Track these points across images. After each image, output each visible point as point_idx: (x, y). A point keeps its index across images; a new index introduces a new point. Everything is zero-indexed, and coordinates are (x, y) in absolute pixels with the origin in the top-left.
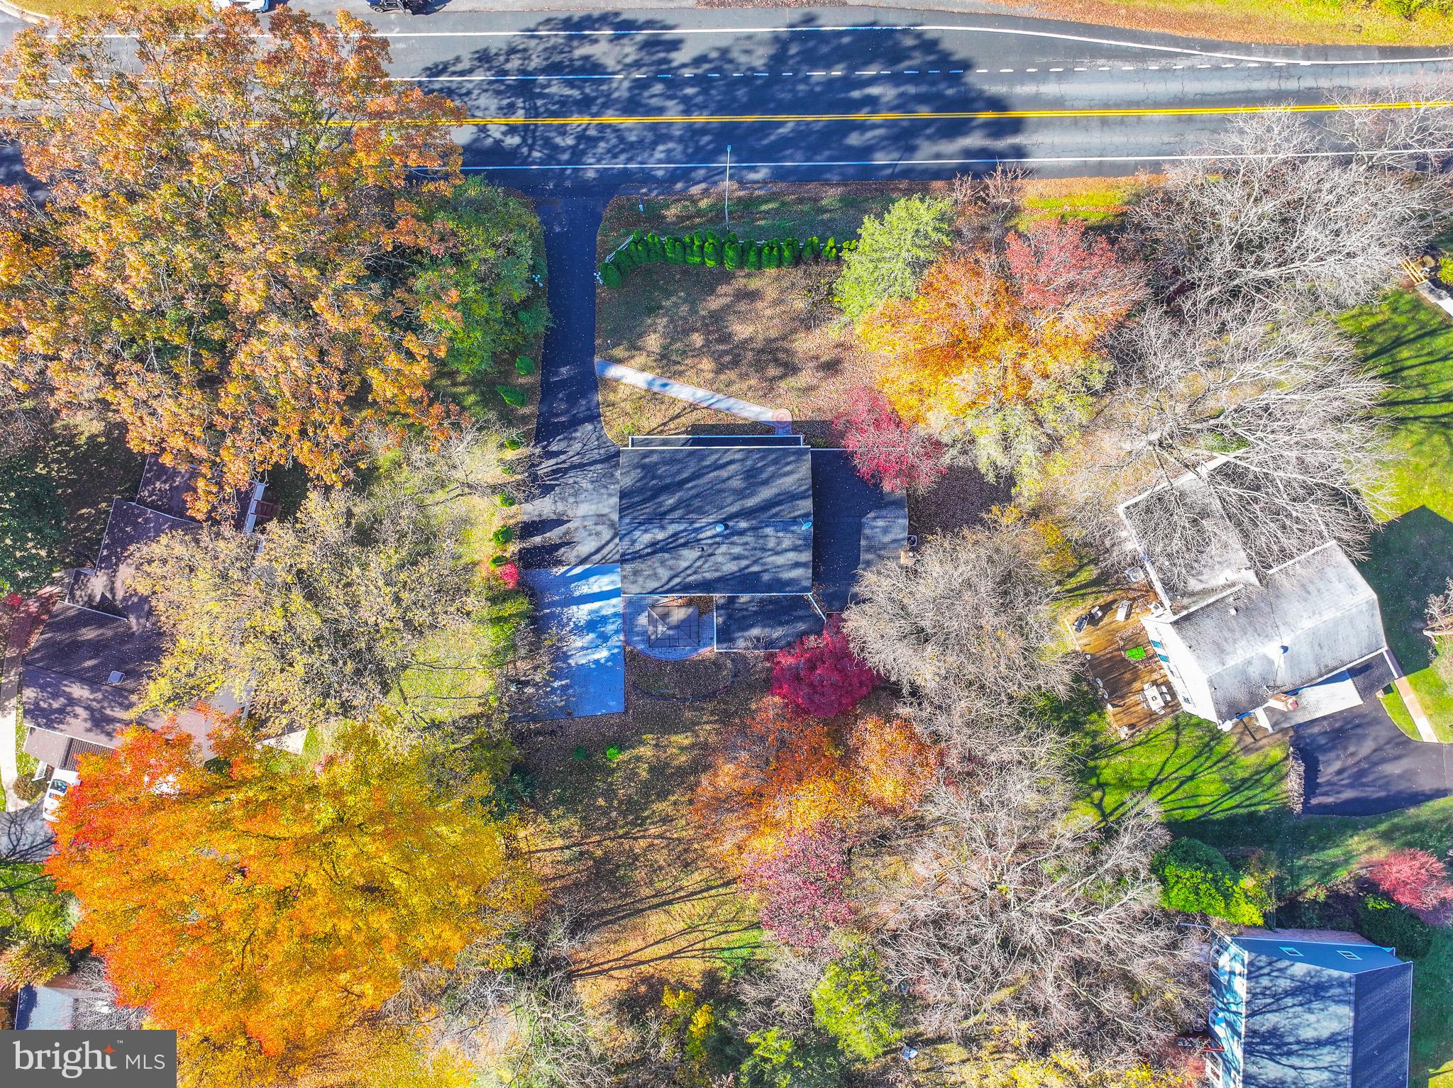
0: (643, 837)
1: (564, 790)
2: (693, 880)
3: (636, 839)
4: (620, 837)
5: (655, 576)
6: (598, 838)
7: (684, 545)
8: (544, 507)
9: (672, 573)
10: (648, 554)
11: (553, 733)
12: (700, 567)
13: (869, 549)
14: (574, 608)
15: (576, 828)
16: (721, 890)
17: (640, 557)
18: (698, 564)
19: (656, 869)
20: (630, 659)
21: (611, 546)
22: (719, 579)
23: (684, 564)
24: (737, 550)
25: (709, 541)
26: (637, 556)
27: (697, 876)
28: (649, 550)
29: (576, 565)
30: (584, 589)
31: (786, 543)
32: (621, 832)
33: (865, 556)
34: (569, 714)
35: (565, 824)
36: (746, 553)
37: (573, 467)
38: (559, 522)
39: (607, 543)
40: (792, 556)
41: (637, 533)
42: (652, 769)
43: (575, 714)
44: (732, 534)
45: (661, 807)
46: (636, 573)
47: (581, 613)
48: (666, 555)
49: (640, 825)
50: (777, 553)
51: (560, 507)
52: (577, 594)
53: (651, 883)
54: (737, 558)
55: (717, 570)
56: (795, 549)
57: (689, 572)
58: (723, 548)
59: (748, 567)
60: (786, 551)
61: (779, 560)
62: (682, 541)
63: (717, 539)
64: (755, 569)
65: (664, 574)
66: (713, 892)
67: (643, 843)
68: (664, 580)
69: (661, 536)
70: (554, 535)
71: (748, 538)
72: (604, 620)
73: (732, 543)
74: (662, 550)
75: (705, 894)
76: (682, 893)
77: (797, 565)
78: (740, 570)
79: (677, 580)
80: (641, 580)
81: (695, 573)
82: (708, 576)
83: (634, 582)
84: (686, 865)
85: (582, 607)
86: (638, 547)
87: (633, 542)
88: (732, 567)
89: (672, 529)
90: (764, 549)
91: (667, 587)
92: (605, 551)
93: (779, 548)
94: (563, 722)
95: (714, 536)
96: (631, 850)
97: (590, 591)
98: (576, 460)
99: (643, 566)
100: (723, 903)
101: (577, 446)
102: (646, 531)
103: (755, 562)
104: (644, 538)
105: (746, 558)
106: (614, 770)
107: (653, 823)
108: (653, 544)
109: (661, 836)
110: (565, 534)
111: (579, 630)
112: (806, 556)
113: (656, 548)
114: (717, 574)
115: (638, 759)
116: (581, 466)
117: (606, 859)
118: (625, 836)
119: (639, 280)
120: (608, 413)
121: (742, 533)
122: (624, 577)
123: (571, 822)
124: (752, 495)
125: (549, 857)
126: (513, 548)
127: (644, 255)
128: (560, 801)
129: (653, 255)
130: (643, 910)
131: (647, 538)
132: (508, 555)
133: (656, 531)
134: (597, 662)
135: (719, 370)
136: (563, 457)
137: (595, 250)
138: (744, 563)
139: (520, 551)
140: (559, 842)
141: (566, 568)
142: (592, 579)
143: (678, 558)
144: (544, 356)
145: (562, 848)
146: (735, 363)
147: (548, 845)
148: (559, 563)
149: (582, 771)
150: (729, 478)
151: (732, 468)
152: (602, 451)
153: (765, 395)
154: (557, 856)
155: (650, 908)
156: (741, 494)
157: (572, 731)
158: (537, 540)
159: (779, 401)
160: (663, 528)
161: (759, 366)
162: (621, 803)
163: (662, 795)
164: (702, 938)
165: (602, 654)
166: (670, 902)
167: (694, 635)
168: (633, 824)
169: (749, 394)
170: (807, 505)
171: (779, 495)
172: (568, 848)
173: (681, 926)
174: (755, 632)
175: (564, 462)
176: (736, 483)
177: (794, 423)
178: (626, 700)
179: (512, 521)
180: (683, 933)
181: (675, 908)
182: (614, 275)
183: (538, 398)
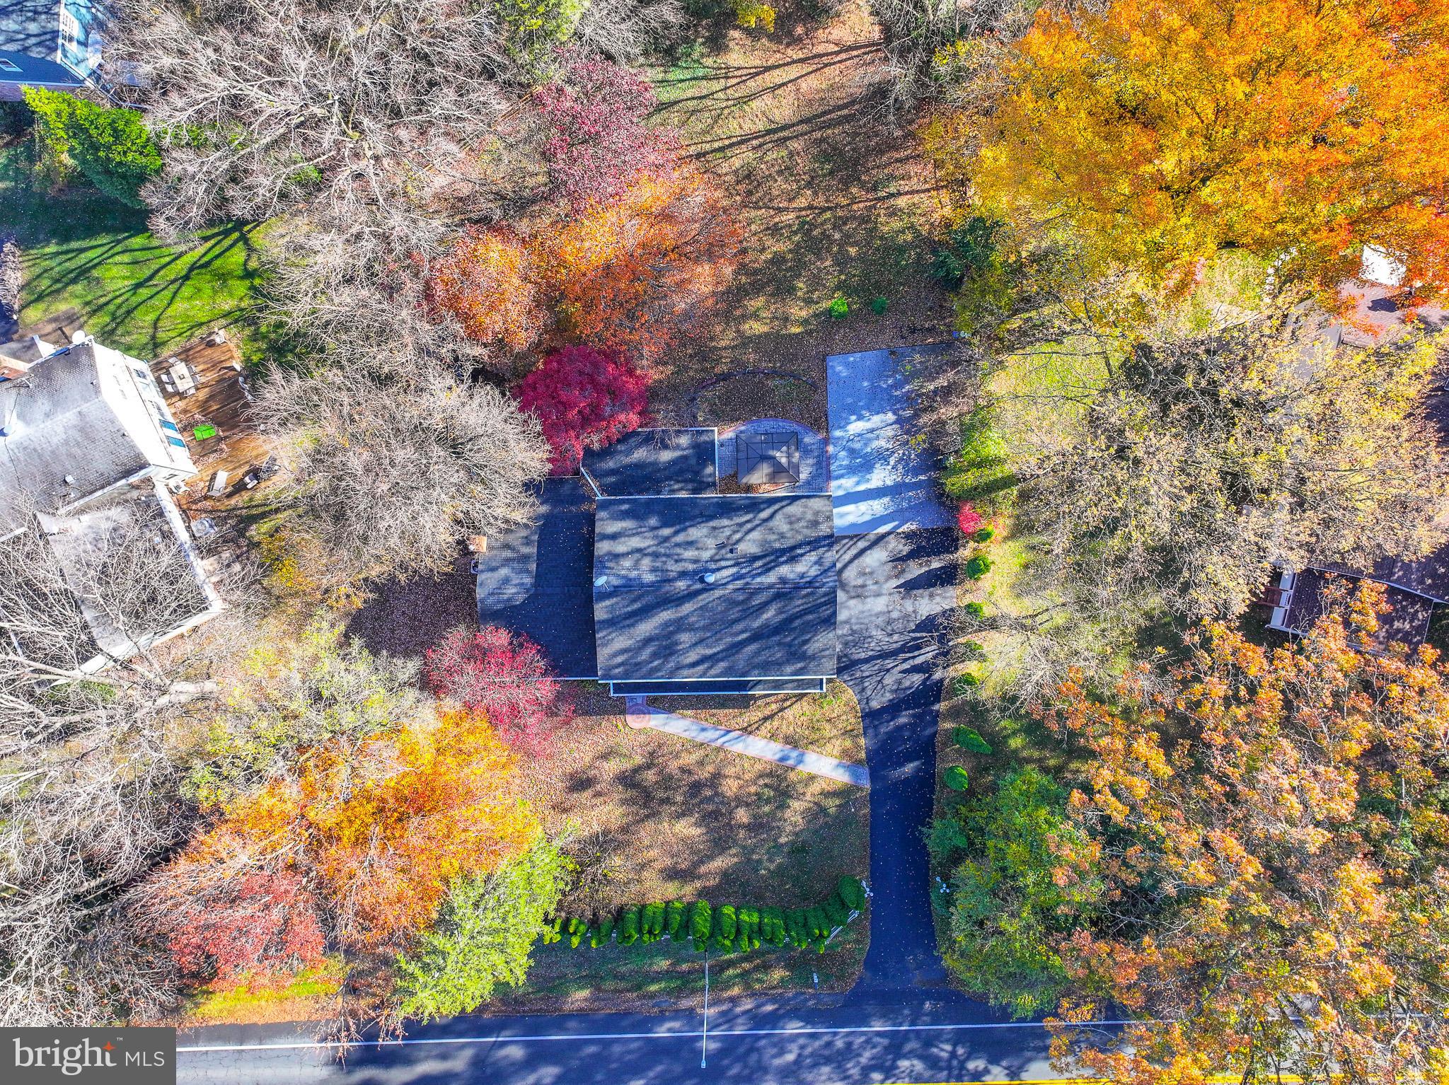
0: (801, 209)
1: (897, 263)
2: (741, 158)
3: (810, 207)
4: (829, 208)
5: (791, 521)
6: (855, 207)
7: (755, 558)
8: (927, 605)
9: (771, 524)
10: (799, 546)
11: (913, 331)
12: (735, 532)
13: (524, 558)
14: (889, 483)
15: (882, 219)
16: (707, 147)
17: (809, 543)
18: (737, 536)
19: (787, 171)
20: (820, 421)
21: (847, 557)
22: (712, 517)
23: (755, 535)
24: (689, 554)
25: (723, 563)
26: (814, 544)
27: (737, 163)
28: (799, 551)
29: (889, 533)
30: (878, 507)
31: (627, 563)
32: (828, 215)
33: (532, 550)
34: (893, 353)
35: (896, 224)
36: (678, 550)
37: (893, 654)
38: (910, 587)
39: (851, 561)
40: (620, 547)
41: (814, 571)
42: (792, 290)
43: (886, 353)
44: (695, 572)
45: (781, 247)
46: (815, 524)
47: (881, 477)
48: (777, 545)
49: (805, 223)
50: (639, 550)
51: (909, 606)
52: (886, 500)
53: (791, 155)
54: (690, 544)
55: (714, 528)
56: (617, 557)
57: (749, 526)
58: (706, 555)
59: (676, 533)
60: (628, 554)
61: (636, 542)
62: (759, 563)
63: (713, 566)
64: (666, 532)
65: (780, 523)
66: (716, 145)
67: (802, 202)
68: (779, 516)
69: (785, 570)
70: (915, 570)
71: (674, 568)
72: (852, 470)
73: (696, 561)
74: (783, 552)
75: (727, 142)
76: (755, 142)
77: (614, 537)
78: (684, 529)
79: (764, 515)
80: (809, 516)
81: (741, 525)
82: (725, 522)
83: (817, 513)
84: (748, 176)
85: (880, 484)
86: (813, 557)
87: (819, 562)
88: (695, 533)
89: (771, 578)
90: (656, 555)
91: (776, 507)
92: (853, 551)
93: (637, 555)
94: (901, 343)
95: (718, 569)
96: (815, 193)
97: (870, 502)
98: (889, 663)
99: (806, 531)
100: (705, 132)
101: (889, 680)
102: (802, 576)
103: (666, 539)
104: (806, 566)
105: (678, 545)
106: (838, 288)
107: (790, 226)
108: (793, 559)
109: (780, 210)
110: (903, 571)
111: (882, 456)
112: (602, 548)
113: (790, 554)
114: (712, 524)
115: (808, 302)
116: (884, 655)
117: (846, 184)
118: (824, 210)
119: (817, 886)
120: (852, 721)
121: (683, 575)
122: (829, 518)
123: (889, 226)
124: (666, 624)
125: (914, 184)
126: (965, 553)
127: (812, 921)
128: (901, 250)
129: (801, 920)
130: (801, 122)
131: (800, 568)
132: (972, 544)
133: (791, 576)
134: (860, 418)
135: (717, 776)
136: (906, 666)
137: (872, 923)
138: (680, 538)
139: (957, 549)
140: (902, 202)
141: (900, 530)
142: (867, 518)
143: (764, 542)
144: (932, 792)
145: (899, 194)
146: (696, 787)
147: (916, 198)
148: (909, 536)
149: (877, 285)
150: (695, 644)
151: (692, 657)
152: (858, 674)
153: (660, 746)
154: (904, 186)
155: (793, 125)
156: (680, 625)
157: (889, 333)
158: (936, 564)
159: (642, 738)
160: (783, 580)
161: (667, 781)
162: (829, 250)
163: (778, 260)
164: (728, 91)
165: (856, 427)
166: (769, 132)
167: (743, 447)
168: (813, 226)
169: (679, 747)
170: (601, 611)
171: (633, 625)
172: (892, 195)
173: (755, 104)
174: (666, 456)
175: (905, 660)
176: (685, 638)
177: (623, 712)
178: (825, 371)
179: (968, 585)
180: (751, 97)
181: (760, 126)
182: (848, 893)
183: (938, 738)
